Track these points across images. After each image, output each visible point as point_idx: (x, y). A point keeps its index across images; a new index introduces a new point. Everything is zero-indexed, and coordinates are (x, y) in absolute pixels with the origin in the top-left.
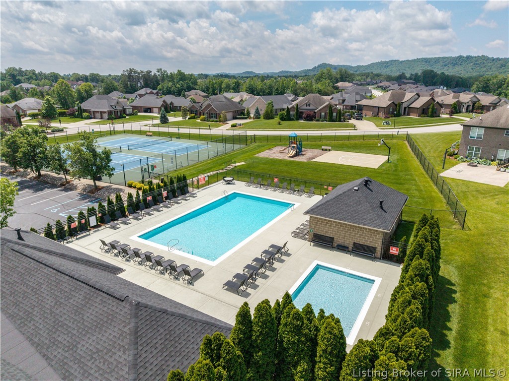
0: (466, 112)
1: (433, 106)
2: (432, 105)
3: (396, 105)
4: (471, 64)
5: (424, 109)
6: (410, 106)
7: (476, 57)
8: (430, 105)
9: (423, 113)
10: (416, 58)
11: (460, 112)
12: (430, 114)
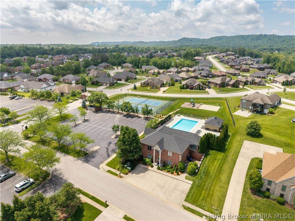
0: (250, 84)
3: (223, 83)
5: (233, 85)
6: (228, 83)
8: (235, 83)
12: (235, 87)
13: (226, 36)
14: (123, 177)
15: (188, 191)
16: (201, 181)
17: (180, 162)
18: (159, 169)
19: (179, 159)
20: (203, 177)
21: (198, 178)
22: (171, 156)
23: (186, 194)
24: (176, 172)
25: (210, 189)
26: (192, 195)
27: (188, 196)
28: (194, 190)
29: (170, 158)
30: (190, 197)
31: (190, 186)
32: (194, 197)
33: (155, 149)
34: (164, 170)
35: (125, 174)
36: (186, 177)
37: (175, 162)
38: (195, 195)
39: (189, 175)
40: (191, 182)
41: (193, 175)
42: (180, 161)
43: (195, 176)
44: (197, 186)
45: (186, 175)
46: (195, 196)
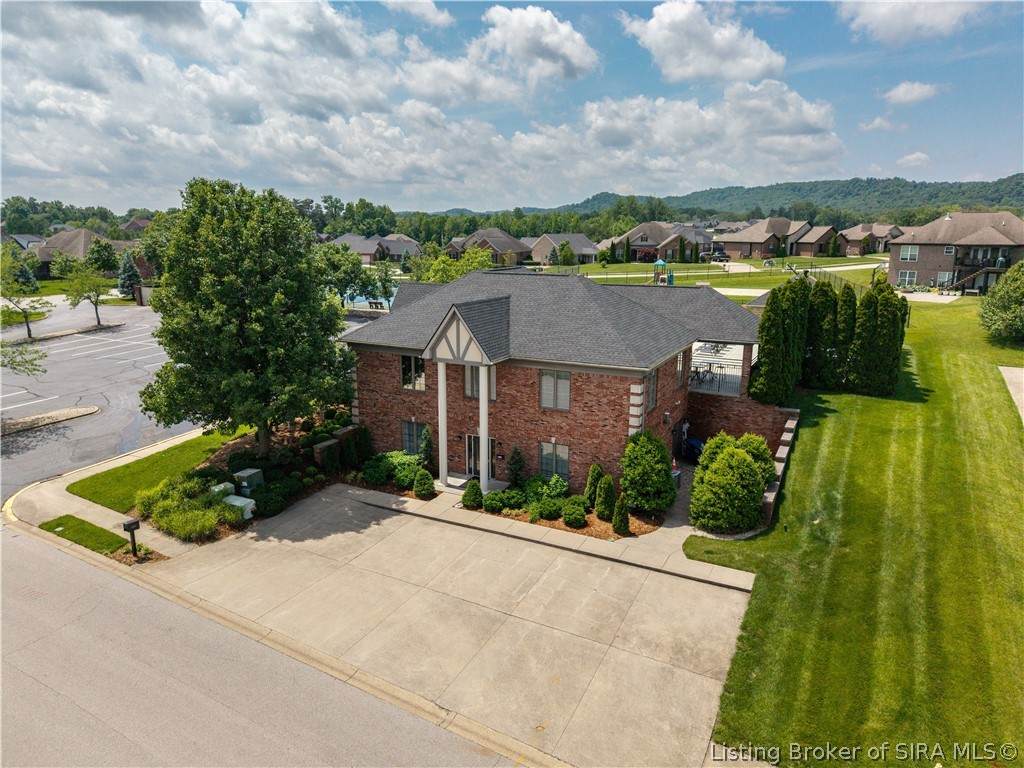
0: (885, 252)
1: (835, 241)
2: (833, 239)
3: (779, 239)
4: (876, 193)
5: (821, 245)
6: (800, 241)
7: (883, 181)
8: (830, 239)
9: (820, 251)
10: (774, 184)
11: (875, 252)
12: (831, 251)
13: (741, 187)
14: (160, 557)
15: (734, 641)
16: (828, 561)
17: (635, 440)
18: (473, 502)
19: (622, 416)
20: (834, 535)
21: (795, 545)
22: (564, 403)
23: (716, 676)
24: (608, 519)
25: (934, 623)
26: (781, 683)
27: (738, 693)
28: (788, 631)
29: (558, 420)
30: (766, 699)
31: (738, 605)
32: (803, 696)
33: (449, 356)
34: (512, 507)
35: (187, 539)
36: (684, 544)
37: (598, 447)
38: (806, 675)
39: (711, 530)
40: (746, 580)
41: (751, 528)
42: (632, 432)
43: (765, 533)
44: (805, 602)
45: (686, 532)
46: (817, 690)
